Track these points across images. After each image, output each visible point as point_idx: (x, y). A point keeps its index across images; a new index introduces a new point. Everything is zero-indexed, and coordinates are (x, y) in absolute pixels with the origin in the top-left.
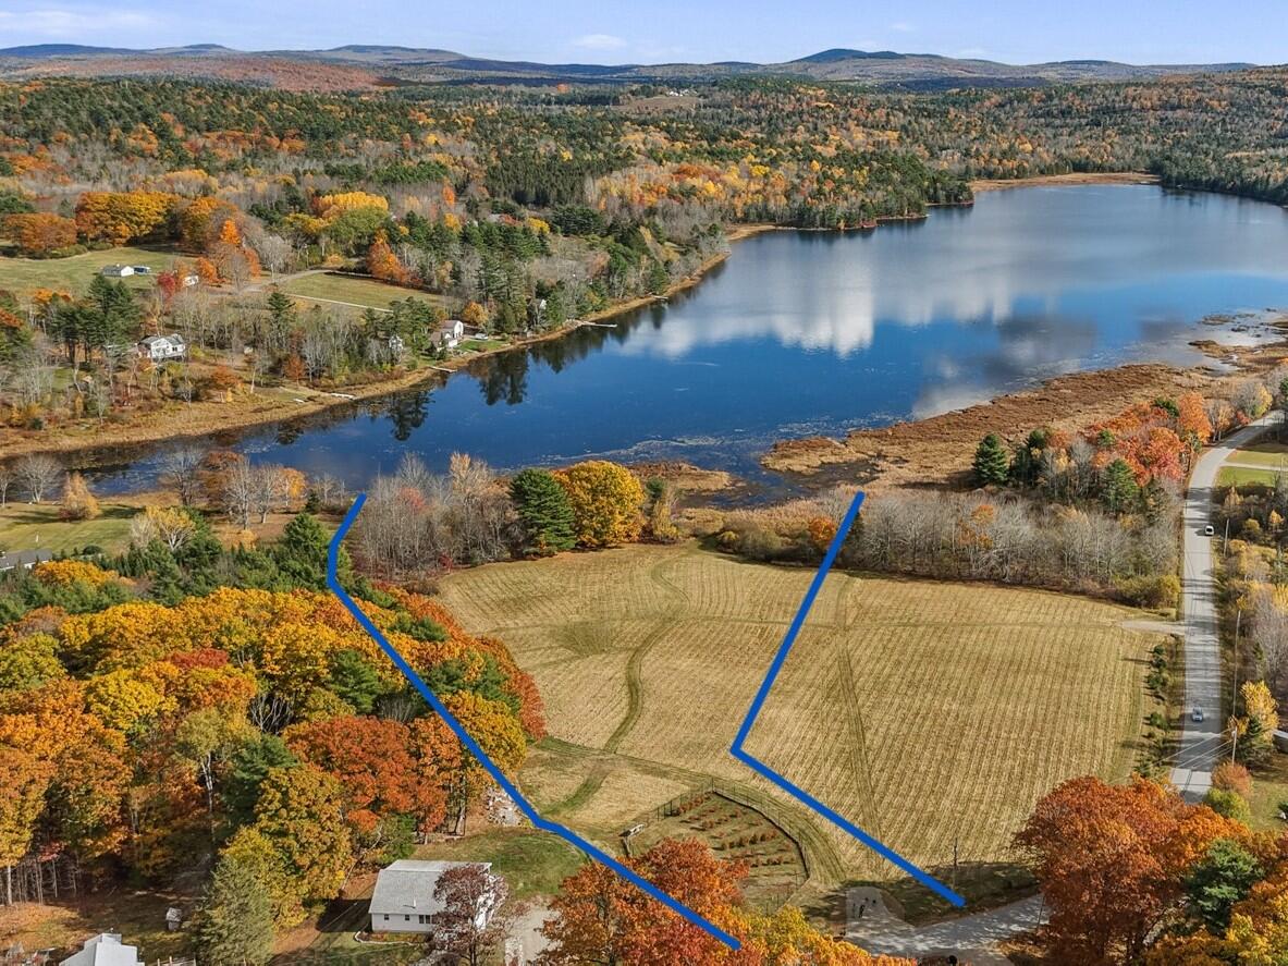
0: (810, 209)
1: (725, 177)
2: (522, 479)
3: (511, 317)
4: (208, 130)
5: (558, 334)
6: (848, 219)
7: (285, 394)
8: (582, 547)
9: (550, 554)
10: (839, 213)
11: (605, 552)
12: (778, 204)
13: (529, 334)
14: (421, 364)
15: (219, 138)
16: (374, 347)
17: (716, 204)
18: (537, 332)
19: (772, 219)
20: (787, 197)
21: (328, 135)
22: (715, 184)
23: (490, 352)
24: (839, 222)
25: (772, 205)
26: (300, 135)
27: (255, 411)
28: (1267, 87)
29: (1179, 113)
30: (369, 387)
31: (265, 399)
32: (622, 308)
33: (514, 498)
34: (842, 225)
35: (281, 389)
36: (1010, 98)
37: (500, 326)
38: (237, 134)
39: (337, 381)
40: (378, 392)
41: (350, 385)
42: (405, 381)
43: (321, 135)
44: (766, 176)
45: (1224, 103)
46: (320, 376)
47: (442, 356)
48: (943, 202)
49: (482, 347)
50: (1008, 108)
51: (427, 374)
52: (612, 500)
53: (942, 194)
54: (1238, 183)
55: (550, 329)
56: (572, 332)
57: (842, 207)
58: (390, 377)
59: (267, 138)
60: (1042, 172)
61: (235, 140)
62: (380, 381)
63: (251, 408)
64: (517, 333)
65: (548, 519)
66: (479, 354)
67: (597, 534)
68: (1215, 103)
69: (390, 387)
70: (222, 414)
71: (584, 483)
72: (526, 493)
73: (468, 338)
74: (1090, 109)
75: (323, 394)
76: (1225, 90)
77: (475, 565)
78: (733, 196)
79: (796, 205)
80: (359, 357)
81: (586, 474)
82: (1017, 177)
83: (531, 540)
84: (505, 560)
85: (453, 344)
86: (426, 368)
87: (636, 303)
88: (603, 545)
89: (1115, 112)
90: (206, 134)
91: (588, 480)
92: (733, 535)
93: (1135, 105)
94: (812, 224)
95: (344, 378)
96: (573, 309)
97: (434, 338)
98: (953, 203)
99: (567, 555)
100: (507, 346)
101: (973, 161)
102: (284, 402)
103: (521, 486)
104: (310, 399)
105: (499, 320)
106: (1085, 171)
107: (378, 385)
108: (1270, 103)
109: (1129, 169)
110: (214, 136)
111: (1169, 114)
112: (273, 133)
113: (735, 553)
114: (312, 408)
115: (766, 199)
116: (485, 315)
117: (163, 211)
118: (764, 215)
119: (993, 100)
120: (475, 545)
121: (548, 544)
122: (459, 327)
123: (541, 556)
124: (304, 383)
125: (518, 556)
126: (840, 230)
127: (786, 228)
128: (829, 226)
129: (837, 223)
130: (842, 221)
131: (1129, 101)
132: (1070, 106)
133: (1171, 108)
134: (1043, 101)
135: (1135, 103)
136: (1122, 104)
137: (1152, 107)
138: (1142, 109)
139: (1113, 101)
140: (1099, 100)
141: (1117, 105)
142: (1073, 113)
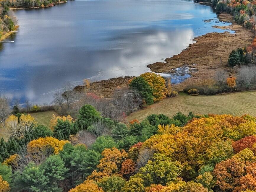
0: (29, 1)
6: (45, 4)
10: (41, 2)
34: (43, 6)
92: (195, 90)
94: (31, 6)
126: (42, 7)
127: (21, 8)
128: (38, 6)
129: (41, 5)
130: (43, 4)
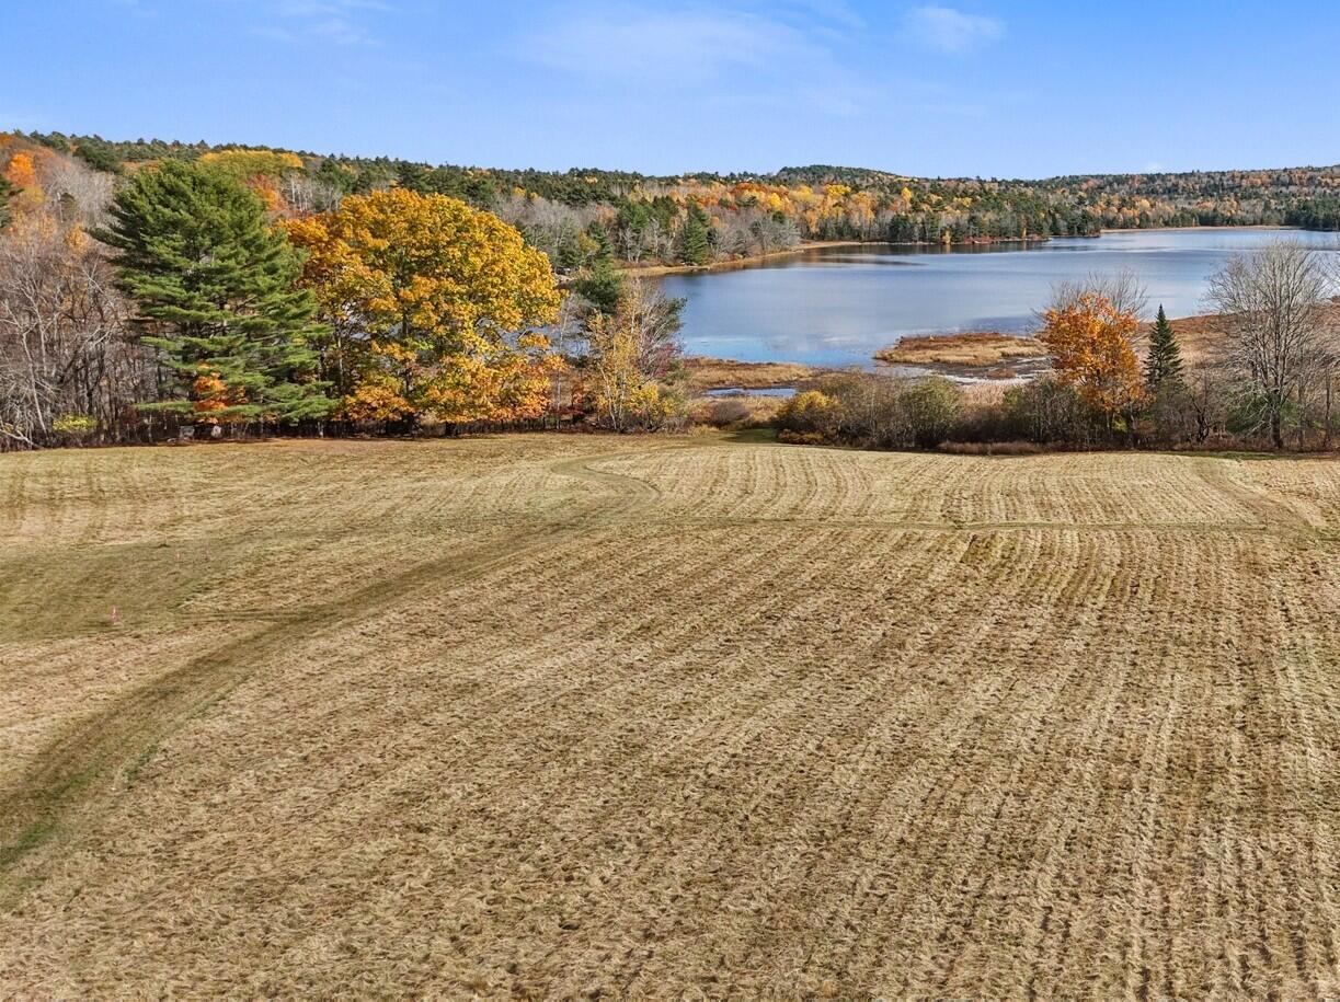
6: (956, 231)
10: (942, 224)
12: (863, 219)
19: (856, 235)
20: (876, 214)
22: (782, 199)
24: (943, 234)
29: (1293, 189)
34: (947, 238)
44: (846, 194)
48: (1062, 231)
53: (1062, 225)
57: (947, 221)
60: (1166, 224)
68: (1329, 181)
74: (1197, 187)
78: (805, 211)
79: (888, 220)
82: (1139, 226)
87: (662, 270)
89: (1223, 188)
93: (1244, 183)
94: (909, 237)
98: (1075, 232)
106: (1213, 224)
109: (1261, 223)
111: (1283, 188)
115: (848, 213)
118: (846, 231)
126: (944, 244)
127: (875, 244)
128: (931, 240)
129: (941, 236)
130: (947, 233)
131: (1237, 180)
132: (1176, 185)
133: (1283, 185)
134: (1145, 183)
135: (1244, 180)
136: (1230, 182)
137: (1263, 184)
138: (1252, 187)
139: (1221, 179)
140: (1205, 180)
141: (1225, 183)
142: (1180, 191)
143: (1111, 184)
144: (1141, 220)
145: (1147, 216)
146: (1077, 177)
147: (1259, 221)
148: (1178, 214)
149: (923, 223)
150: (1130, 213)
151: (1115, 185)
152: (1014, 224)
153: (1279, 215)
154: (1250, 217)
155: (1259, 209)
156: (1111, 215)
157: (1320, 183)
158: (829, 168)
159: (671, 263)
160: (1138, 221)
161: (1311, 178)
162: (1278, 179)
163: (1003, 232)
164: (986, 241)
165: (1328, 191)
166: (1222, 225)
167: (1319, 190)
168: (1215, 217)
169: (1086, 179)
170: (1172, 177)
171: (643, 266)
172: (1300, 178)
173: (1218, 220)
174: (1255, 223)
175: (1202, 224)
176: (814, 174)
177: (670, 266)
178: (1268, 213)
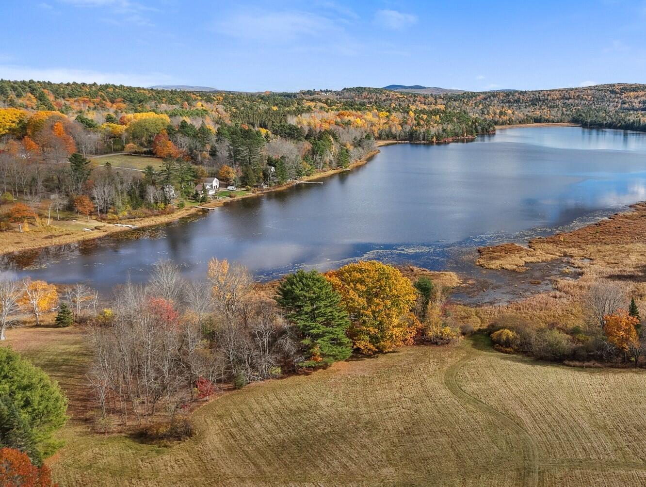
0: (416, 131)
1: (365, 117)
2: (292, 284)
3: (252, 175)
4: (70, 97)
5: (285, 188)
6: (438, 137)
7: (77, 225)
8: (358, 354)
9: (325, 366)
10: (432, 133)
11: (382, 360)
12: (397, 129)
13: (265, 187)
14: (187, 204)
15: (75, 101)
16: (152, 192)
17: (363, 129)
18: (270, 186)
19: (394, 137)
20: (402, 126)
21: (140, 101)
22: (361, 120)
23: (239, 197)
24: (433, 137)
25: (394, 131)
26: (123, 101)
27: (46, 238)
28: (608, 90)
29: (571, 101)
30: (146, 219)
31: (58, 228)
32: (323, 175)
33: (281, 304)
34: (434, 139)
35: (74, 222)
36: (489, 96)
37: (244, 182)
38: (86, 99)
39: (120, 215)
40: (153, 223)
41: (131, 218)
42: (175, 215)
43: (136, 101)
44: (387, 117)
45: (590, 97)
46: (107, 212)
47: (204, 200)
48: (480, 132)
49: (233, 195)
50: (489, 100)
51: (193, 211)
52: (389, 303)
53: (479, 128)
54: (623, 123)
55: (279, 184)
56: (293, 187)
57: (433, 131)
58: (163, 213)
59: (104, 102)
60: (520, 122)
61: (85, 102)
62: (155, 215)
63: (44, 236)
64: (257, 186)
65: (323, 328)
66: (231, 199)
67: (374, 339)
68: (586, 97)
69: (163, 219)
70: (17, 240)
71: (358, 285)
72: (296, 299)
73: (222, 189)
74: (529, 99)
75: (108, 225)
76: (589, 92)
77: (238, 387)
78: (372, 126)
79: (407, 130)
80: (140, 199)
81: (358, 275)
82: (509, 124)
83: (304, 351)
84: (275, 377)
85: (212, 192)
86: (191, 207)
87: (331, 172)
88: (381, 351)
89: (540, 101)
90: (68, 99)
91: (362, 281)
92: (511, 334)
93: (549, 98)
94: (418, 139)
95: (126, 213)
96: (294, 172)
97: (199, 188)
98: (485, 133)
99: (342, 364)
100: (250, 194)
101: (486, 116)
102: (74, 230)
103: (291, 292)
104: (96, 228)
105: (244, 177)
106: (540, 122)
107: (153, 218)
108: (611, 97)
109: (561, 122)
110: (72, 100)
111: (567, 101)
112: (108, 100)
113: (517, 352)
114: (97, 234)
116: (234, 173)
117: (17, 121)
118: (390, 135)
119: (481, 96)
120: (240, 362)
121: (323, 355)
122: (215, 182)
123: (315, 369)
124: (94, 217)
125: (290, 370)
126: (433, 142)
127: (403, 142)
128: (427, 140)
129: (432, 139)
130: (434, 137)
131: (546, 96)
132: (519, 98)
133: (567, 99)
134: (505, 97)
135: (549, 97)
136: (543, 97)
137: (557, 98)
138: (553, 100)
139: (539, 96)
140: (532, 96)
141: (541, 98)
142: (521, 101)
143: (490, 97)
144: (509, 122)
145: (512, 120)
146: (474, 93)
147: (560, 120)
148: (525, 118)
149: (424, 133)
150: (505, 118)
151: (492, 98)
152: (461, 131)
153: (568, 117)
154: (556, 119)
155: (559, 114)
156: (496, 119)
157: (583, 98)
158: (365, 88)
159: (335, 168)
160: (508, 122)
161: (578, 96)
162: (564, 96)
163: (456, 135)
164: (450, 139)
165: (587, 103)
166: (544, 122)
167: (583, 102)
168: (541, 119)
169: (479, 94)
170: (517, 94)
171: (325, 171)
172: (574, 96)
173: (542, 121)
174: (558, 122)
175: (535, 122)
176: (358, 91)
177: (334, 170)
178: (564, 116)
